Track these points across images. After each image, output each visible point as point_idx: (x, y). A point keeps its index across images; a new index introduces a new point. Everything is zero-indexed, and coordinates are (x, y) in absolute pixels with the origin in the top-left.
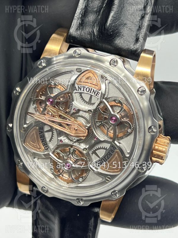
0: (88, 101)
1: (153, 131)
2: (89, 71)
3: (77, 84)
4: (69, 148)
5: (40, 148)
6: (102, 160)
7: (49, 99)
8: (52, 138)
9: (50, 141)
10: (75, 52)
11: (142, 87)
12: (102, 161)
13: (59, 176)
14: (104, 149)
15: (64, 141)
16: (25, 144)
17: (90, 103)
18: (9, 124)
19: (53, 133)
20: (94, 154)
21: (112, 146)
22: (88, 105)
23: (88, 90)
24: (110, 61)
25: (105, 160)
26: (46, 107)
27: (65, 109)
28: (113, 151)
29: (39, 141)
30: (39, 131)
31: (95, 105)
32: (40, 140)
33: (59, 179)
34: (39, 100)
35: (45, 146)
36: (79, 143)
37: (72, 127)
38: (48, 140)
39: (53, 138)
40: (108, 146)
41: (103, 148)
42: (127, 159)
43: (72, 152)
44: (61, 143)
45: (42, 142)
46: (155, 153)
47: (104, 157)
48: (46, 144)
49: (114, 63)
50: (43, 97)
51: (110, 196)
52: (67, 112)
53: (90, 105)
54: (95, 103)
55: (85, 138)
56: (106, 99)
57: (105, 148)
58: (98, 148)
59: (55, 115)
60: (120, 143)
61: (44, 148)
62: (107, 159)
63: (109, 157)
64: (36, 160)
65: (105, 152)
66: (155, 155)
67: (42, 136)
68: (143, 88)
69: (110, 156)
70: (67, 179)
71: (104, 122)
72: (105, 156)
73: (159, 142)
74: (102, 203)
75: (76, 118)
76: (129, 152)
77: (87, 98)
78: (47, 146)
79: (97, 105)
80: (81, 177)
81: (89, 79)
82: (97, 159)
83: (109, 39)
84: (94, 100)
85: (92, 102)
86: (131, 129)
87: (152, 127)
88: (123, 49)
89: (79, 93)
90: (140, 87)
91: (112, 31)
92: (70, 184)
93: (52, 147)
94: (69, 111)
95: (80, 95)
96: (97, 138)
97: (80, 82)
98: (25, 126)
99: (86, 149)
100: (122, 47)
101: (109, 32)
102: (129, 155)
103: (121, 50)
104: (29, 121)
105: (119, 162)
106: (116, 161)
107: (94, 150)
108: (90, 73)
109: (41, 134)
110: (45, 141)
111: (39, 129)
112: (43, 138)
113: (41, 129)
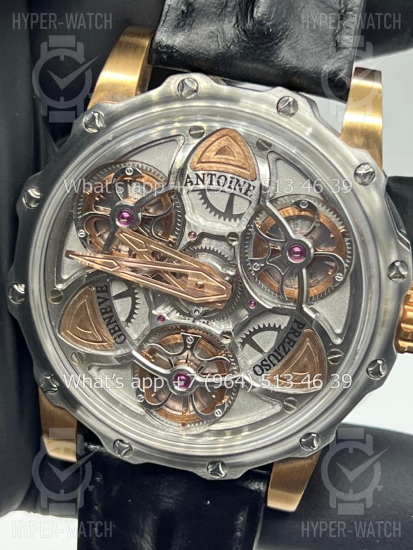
0: (223, 211)
1: (400, 273)
2: (224, 132)
3: (194, 169)
4: (183, 335)
5: (104, 341)
6: (272, 358)
7: (121, 212)
8: (132, 313)
9: (128, 320)
10: (182, 84)
11: (364, 164)
12: (270, 361)
13: (158, 409)
14: (274, 329)
15: (167, 318)
16: (62, 333)
17: (228, 213)
18: (15, 286)
19: (134, 300)
20: (247, 346)
21: (296, 321)
22: (224, 220)
23: (224, 181)
24: (276, 102)
26: (116, 234)
27: (166, 235)
28: (297, 334)
29: (99, 324)
30: (98, 298)
31: (243, 219)
32: (102, 320)
33: (158, 416)
34: (93, 218)
35: (115, 335)
36: (209, 319)
37: (190, 281)
38: (123, 318)
39: (136, 311)
40: (283, 321)
41: (269, 328)
42: (338, 350)
43: (193, 346)
44: (160, 323)
45: (107, 325)
46: (406, 328)
47: (275, 351)
48: (120, 330)
49: (287, 108)
50: (102, 208)
51: (295, 449)
52: (170, 242)
53: (230, 220)
54: (242, 214)
55: (224, 305)
56: (273, 201)
57: (277, 327)
58: (257, 328)
59: (140, 252)
60: (315, 311)
61: (114, 341)
62: (283, 354)
63: (289, 350)
64: (93, 371)
65: (275, 338)
66: (407, 334)
67: (105, 309)
68: (366, 166)
69: (292, 347)
70: (181, 414)
71: (270, 260)
72: (278, 348)
74: (274, 466)
75: (195, 253)
76: (339, 331)
77: (220, 202)
78: (121, 335)
79: (249, 218)
80: (218, 407)
81: (225, 154)
82: (257, 358)
83: (265, 46)
84: (241, 206)
85: (235, 212)
86: (343, 274)
87: (397, 264)
88: (302, 69)
89: (199, 192)
90: (360, 166)
91: (273, 25)
92: (188, 426)
93: (135, 336)
94: (174, 239)
95: (201, 196)
96: (256, 304)
97: (200, 161)
98: (60, 287)
99: (229, 333)
100: (300, 64)
101: (265, 28)
102: (341, 338)
103: (297, 72)
104: (69, 273)
105: (316, 359)
106: (308, 358)
107: (246, 334)
108: (225, 138)
109: (103, 306)
110: (115, 322)
111: (98, 292)
112: (110, 314)
113: (104, 292)
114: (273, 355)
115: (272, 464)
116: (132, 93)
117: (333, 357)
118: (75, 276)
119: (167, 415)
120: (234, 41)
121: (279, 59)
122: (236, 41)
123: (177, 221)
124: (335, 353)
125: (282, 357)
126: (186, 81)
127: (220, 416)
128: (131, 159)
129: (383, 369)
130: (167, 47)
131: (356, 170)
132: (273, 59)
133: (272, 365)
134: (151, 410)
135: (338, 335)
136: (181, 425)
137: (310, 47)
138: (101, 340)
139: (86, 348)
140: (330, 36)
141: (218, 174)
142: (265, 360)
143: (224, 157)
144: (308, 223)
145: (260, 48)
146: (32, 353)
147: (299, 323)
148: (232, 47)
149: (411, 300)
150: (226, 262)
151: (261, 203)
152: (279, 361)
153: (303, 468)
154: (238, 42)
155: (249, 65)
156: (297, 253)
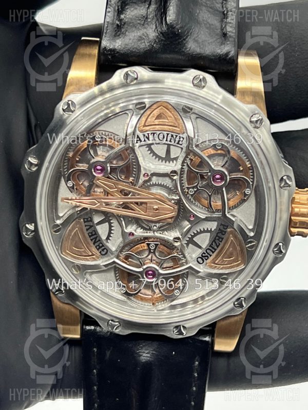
0: (164, 157)
1: (287, 183)
2: (159, 104)
3: (141, 131)
4: (147, 244)
5: (93, 255)
6: (208, 251)
7: (96, 166)
8: (110, 233)
9: (108, 238)
10: (127, 75)
11: (255, 114)
12: (208, 253)
13: (136, 295)
14: (207, 231)
15: (135, 233)
16: (64, 253)
17: (168, 158)
18: (27, 225)
19: (110, 224)
20: (190, 245)
22: (166, 162)
24: (192, 80)
25: (213, 250)
26: (94, 182)
27: (127, 177)
29: (88, 243)
30: (86, 226)
31: (178, 160)
32: (90, 241)
33: (138, 302)
34: (76, 172)
35: (100, 250)
36: (163, 230)
37: (149, 206)
38: (104, 237)
39: (112, 232)
40: (213, 226)
41: (204, 231)
42: (252, 240)
43: (155, 249)
44: (131, 238)
45: (94, 244)
46: (295, 219)
47: (210, 246)
48: (103, 246)
49: (200, 83)
50: (81, 165)
51: (231, 310)
52: (131, 182)
53: (169, 162)
54: (178, 157)
55: (173, 219)
56: (197, 146)
57: (209, 230)
58: (196, 232)
59: (112, 191)
60: (234, 216)
61: (100, 254)
62: (216, 248)
63: (219, 244)
64: (88, 276)
65: (209, 238)
66: (296, 223)
67: (91, 233)
68: (256, 116)
69: (221, 242)
70: (151, 297)
71: (201, 186)
72: (212, 244)
73: (298, 201)
74: (218, 323)
75: (148, 188)
76: (251, 227)
77: (161, 150)
79: (182, 159)
81: (162, 119)
82: (198, 252)
83: (177, 42)
84: (175, 152)
85: (172, 156)
86: (250, 189)
87: (285, 178)
88: (204, 55)
89: (146, 146)
90: (252, 116)
91: (181, 28)
92: (157, 304)
93: (114, 249)
94: (133, 180)
95: (148, 149)
96: (194, 216)
97: (145, 126)
98: (58, 222)
99: (178, 238)
100: (202, 52)
101: (176, 30)
102: (253, 232)
103: (201, 57)
104: (64, 212)
105: (238, 248)
106: (232, 248)
107: (189, 238)
108: (160, 108)
109: (90, 231)
110: (99, 240)
111: (85, 222)
112: (95, 236)
113: (89, 221)
114: (208, 249)
115: (216, 322)
116: (92, 85)
117: (250, 245)
118: (68, 213)
119: (142, 299)
120: (156, 41)
121: (188, 50)
122: (157, 41)
123: (133, 168)
124: (251, 242)
125: (215, 250)
126: (129, 72)
127: (178, 294)
128: (98, 129)
129: (283, 249)
130: (110, 50)
131: (250, 119)
132: (184, 50)
133: (209, 256)
134: (130, 297)
135: (251, 230)
136: (151, 304)
137: (207, 39)
138: (91, 254)
139: (81, 261)
140: (219, 30)
141: (158, 132)
142: (204, 253)
143: (161, 120)
144: (222, 157)
145: (174, 44)
146: (44, 269)
147: (224, 225)
148: (155, 45)
149: (296, 201)
150: (170, 191)
151: (190, 148)
152: (213, 252)
153: (236, 322)
154: (159, 41)
155: (168, 56)
156: (218, 179)
